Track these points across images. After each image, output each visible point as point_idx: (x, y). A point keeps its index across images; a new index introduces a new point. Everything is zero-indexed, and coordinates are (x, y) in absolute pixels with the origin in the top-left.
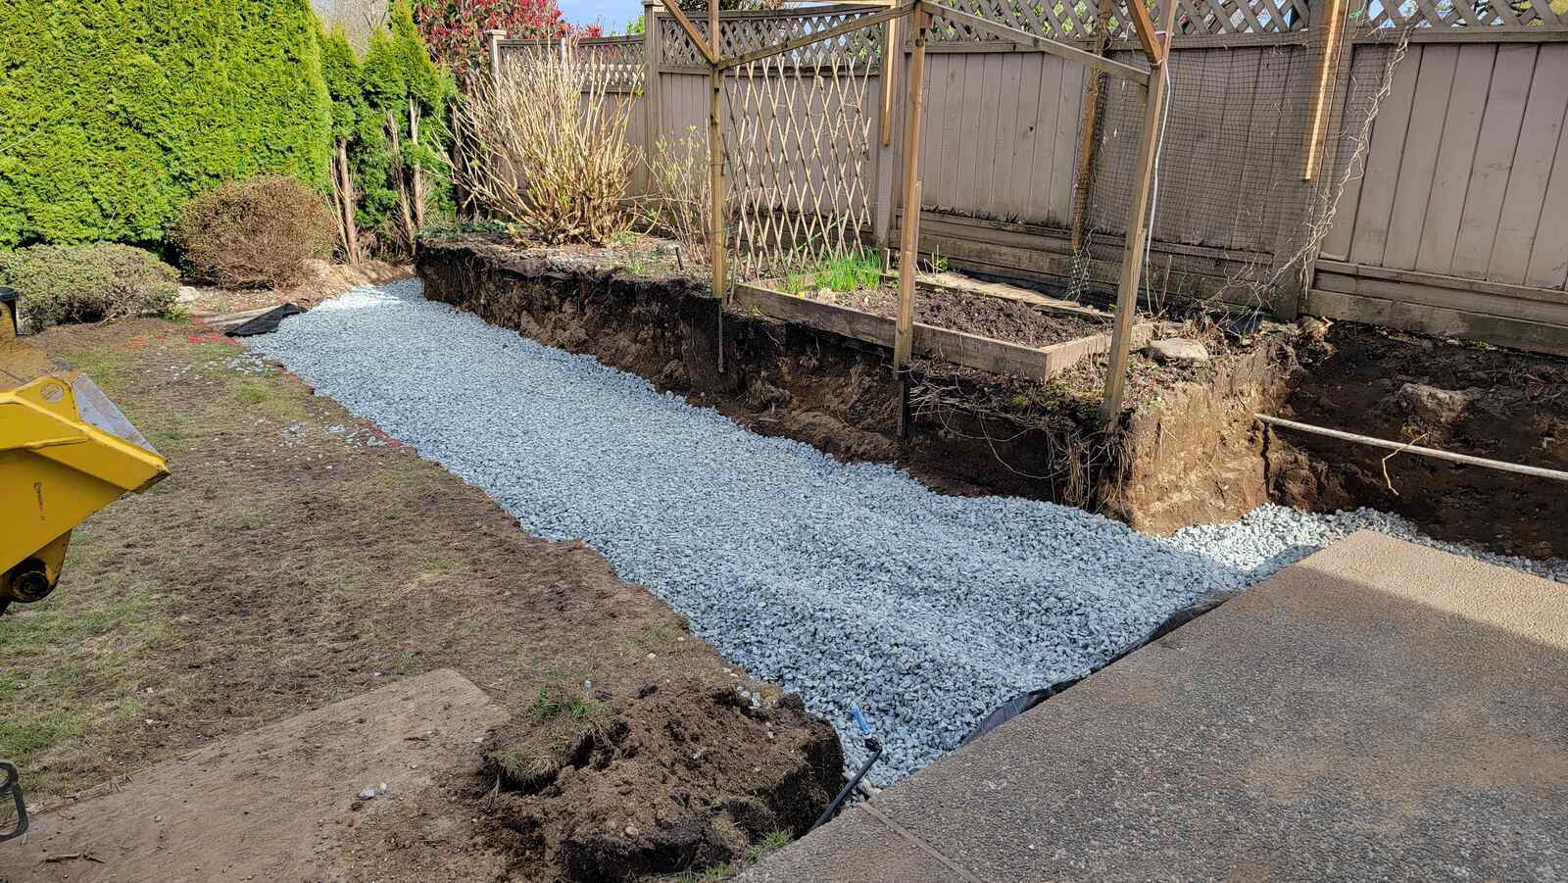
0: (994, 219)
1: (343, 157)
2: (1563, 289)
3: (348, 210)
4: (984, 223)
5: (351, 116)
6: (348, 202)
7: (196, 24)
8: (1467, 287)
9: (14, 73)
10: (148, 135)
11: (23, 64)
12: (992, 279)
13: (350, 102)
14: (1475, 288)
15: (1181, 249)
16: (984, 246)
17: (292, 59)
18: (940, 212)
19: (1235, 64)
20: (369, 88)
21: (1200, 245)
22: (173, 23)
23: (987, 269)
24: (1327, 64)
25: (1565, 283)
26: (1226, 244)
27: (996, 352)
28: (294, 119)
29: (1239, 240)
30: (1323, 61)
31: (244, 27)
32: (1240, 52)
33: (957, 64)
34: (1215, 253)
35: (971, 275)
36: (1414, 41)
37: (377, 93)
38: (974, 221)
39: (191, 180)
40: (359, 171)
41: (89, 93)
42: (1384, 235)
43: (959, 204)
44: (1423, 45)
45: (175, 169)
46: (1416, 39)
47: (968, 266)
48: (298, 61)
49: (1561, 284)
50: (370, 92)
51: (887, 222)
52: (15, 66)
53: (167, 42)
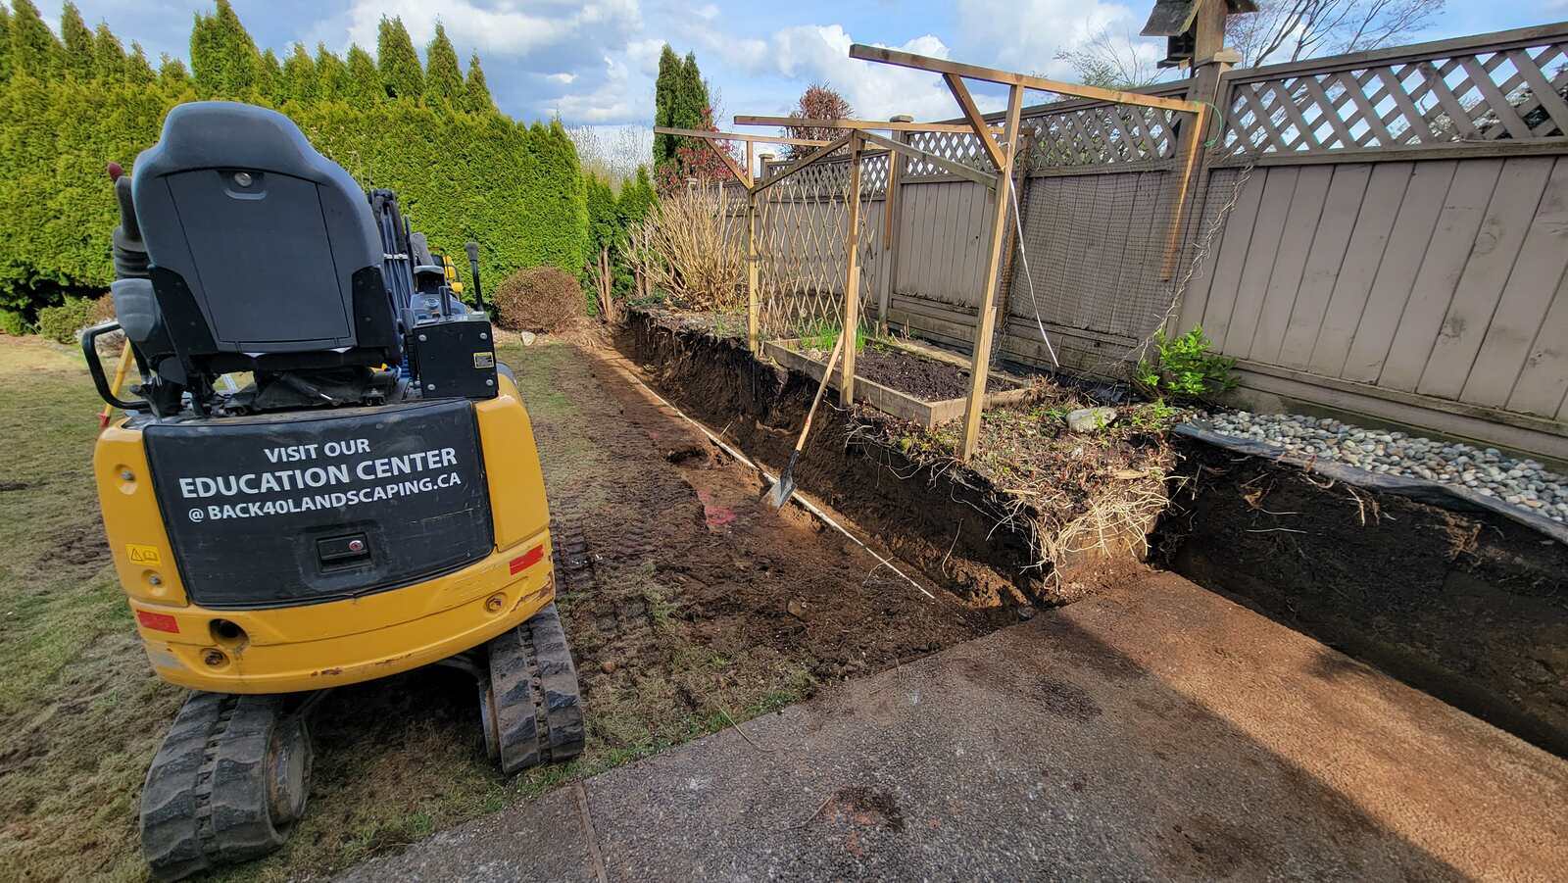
0: (951, 303)
1: (606, 257)
2: (1375, 385)
3: (607, 288)
4: (944, 306)
5: (610, 231)
6: (607, 283)
7: (508, 178)
8: (1289, 377)
9: (412, 206)
10: (481, 243)
11: (416, 201)
12: (947, 347)
13: (609, 224)
14: (1295, 378)
15: (1072, 331)
16: (943, 322)
17: (564, 197)
18: (920, 297)
19: (1119, 186)
20: (620, 215)
21: (1086, 329)
22: (496, 177)
23: (944, 339)
24: (1185, 186)
25: (1378, 379)
26: (1105, 330)
27: (902, 402)
28: (563, 233)
29: (1115, 327)
30: (1182, 183)
31: (536, 179)
32: (1122, 176)
33: (933, 189)
34: (1095, 336)
35: (934, 343)
36: (1261, 164)
37: (625, 218)
38: (938, 305)
39: (504, 269)
40: (615, 265)
41: (450, 218)
42: (1226, 328)
43: (930, 293)
44: (1269, 168)
45: (495, 262)
46: (1261, 163)
47: (932, 337)
48: (567, 199)
49: (1374, 380)
50: (621, 219)
51: (886, 303)
52: (412, 203)
53: (491, 188)
